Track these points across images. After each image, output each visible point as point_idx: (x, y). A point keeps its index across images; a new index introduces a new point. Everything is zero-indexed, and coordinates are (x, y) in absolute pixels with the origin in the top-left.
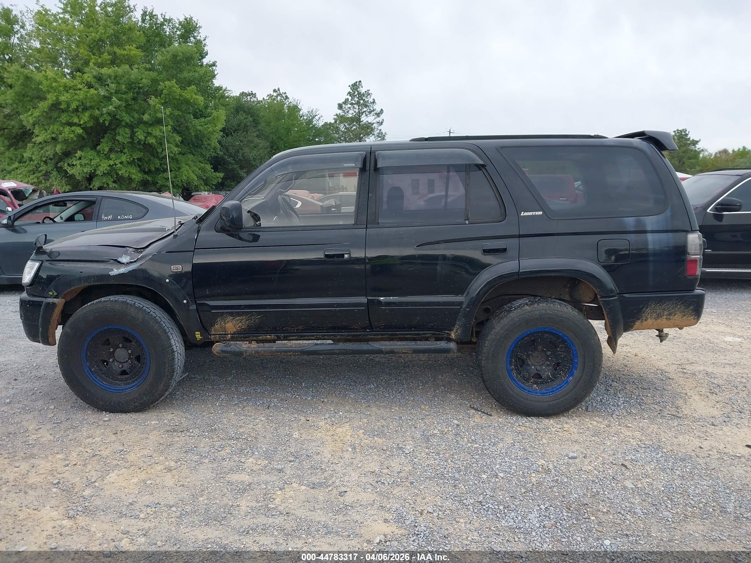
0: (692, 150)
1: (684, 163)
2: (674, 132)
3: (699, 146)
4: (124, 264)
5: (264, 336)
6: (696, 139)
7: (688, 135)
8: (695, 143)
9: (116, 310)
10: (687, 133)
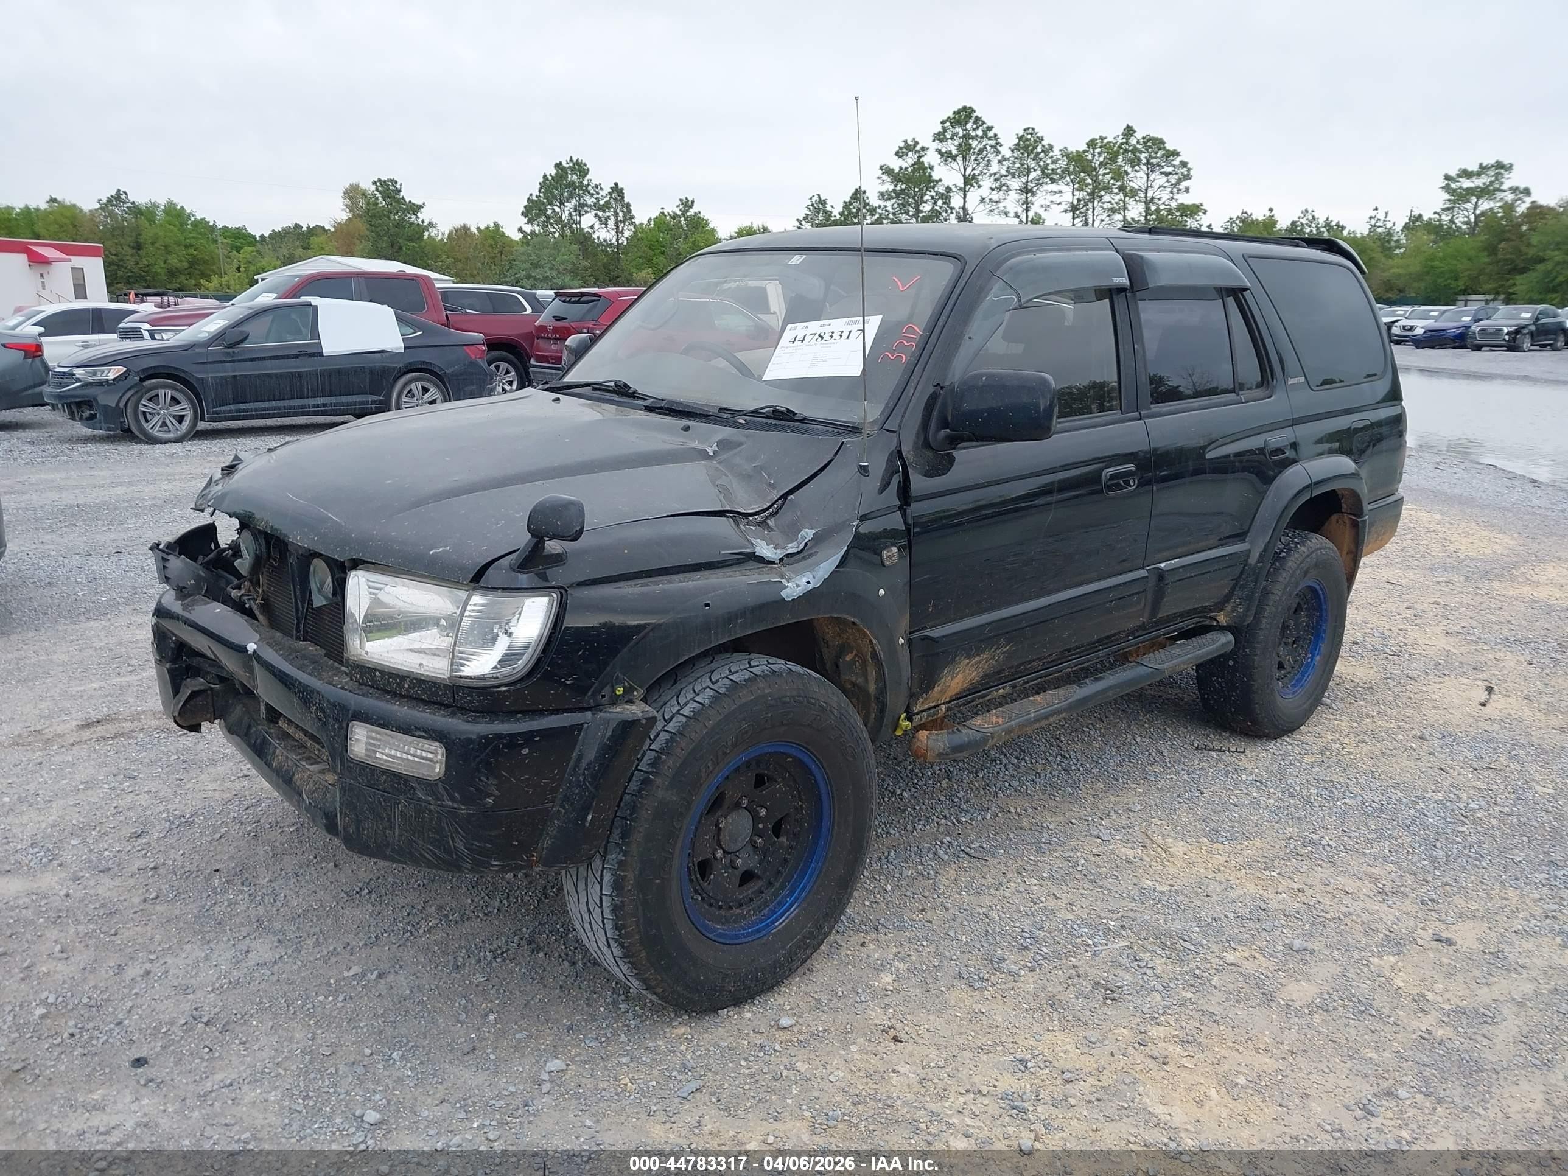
0: (412, 224)
1: (401, 248)
2: (374, 183)
3: (424, 216)
4: (773, 563)
5: (996, 691)
6: (417, 201)
7: (400, 191)
8: (416, 209)
9: (787, 699)
10: (398, 186)
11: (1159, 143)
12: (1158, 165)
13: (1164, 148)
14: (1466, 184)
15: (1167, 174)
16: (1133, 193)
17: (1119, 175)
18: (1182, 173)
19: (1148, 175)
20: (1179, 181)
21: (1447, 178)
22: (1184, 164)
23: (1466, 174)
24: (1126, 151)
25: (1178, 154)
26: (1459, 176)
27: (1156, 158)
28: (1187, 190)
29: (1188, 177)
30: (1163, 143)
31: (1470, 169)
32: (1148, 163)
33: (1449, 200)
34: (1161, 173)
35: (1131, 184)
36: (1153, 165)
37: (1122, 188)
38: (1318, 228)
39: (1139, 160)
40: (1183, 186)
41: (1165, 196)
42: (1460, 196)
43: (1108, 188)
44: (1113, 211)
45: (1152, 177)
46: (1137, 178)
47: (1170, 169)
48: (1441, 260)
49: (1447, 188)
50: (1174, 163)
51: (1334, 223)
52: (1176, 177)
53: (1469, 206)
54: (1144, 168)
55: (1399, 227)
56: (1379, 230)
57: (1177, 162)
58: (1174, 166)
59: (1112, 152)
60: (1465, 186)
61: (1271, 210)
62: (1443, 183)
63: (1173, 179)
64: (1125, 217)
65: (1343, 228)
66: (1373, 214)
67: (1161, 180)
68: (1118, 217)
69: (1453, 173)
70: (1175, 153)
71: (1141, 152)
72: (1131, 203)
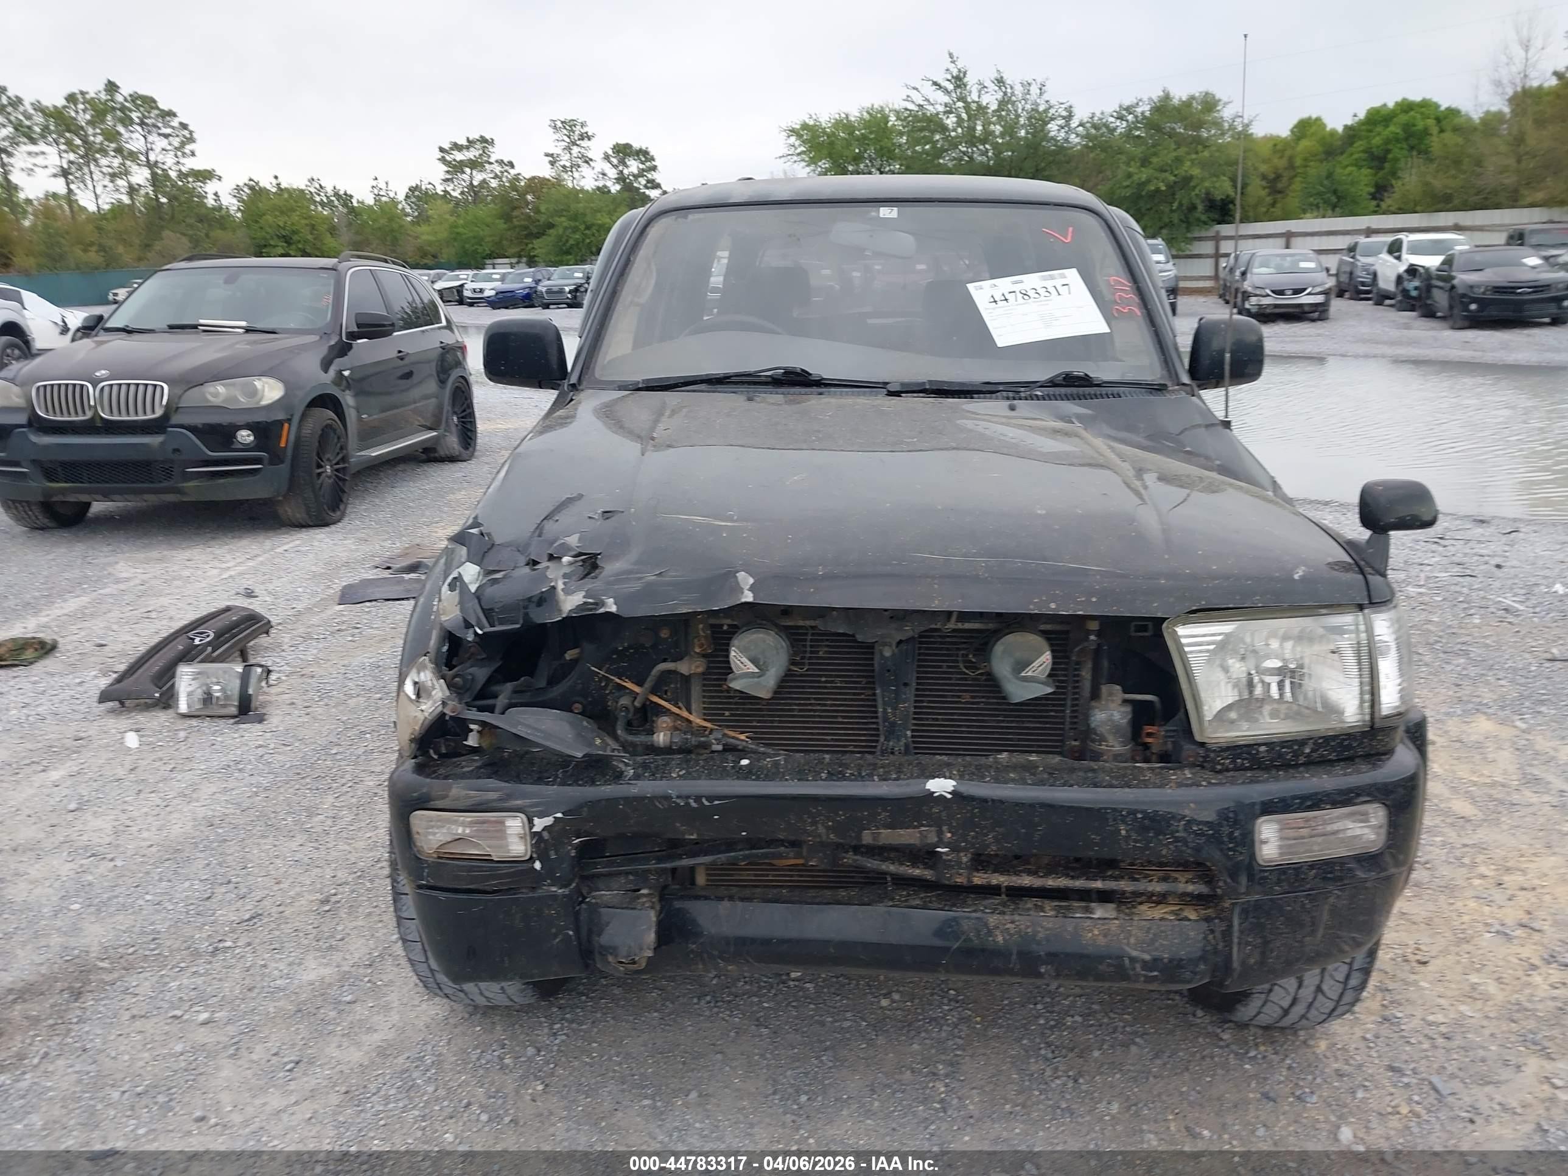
11: (149, 102)
12: (155, 126)
13: (158, 108)
14: (459, 156)
15: (166, 136)
16: (133, 156)
17: (112, 136)
18: (184, 136)
19: (145, 137)
20: (183, 144)
21: (442, 150)
22: (184, 126)
23: (457, 147)
24: (114, 109)
25: (174, 115)
26: (451, 149)
27: (150, 118)
28: (193, 154)
29: (191, 140)
30: (154, 101)
31: (460, 143)
32: (142, 124)
33: (448, 172)
34: (160, 134)
35: (127, 146)
36: (147, 125)
37: (119, 151)
38: (328, 197)
39: (131, 119)
40: (188, 148)
41: (169, 160)
42: (456, 168)
43: (103, 152)
44: (113, 176)
45: (150, 138)
46: (135, 140)
47: (168, 131)
48: (463, 227)
49: (443, 160)
50: (172, 124)
51: (341, 193)
52: (178, 139)
53: (466, 177)
54: (138, 128)
55: (401, 197)
56: (384, 199)
57: (175, 123)
58: (173, 128)
59: (100, 111)
60: (458, 159)
61: (276, 177)
62: (439, 155)
63: (176, 142)
64: (129, 182)
65: (351, 197)
66: (374, 183)
67: (162, 143)
68: (121, 183)
69: (446, 146)
70: (172, 114)
71: (131, 111)
72: (134, 168)
